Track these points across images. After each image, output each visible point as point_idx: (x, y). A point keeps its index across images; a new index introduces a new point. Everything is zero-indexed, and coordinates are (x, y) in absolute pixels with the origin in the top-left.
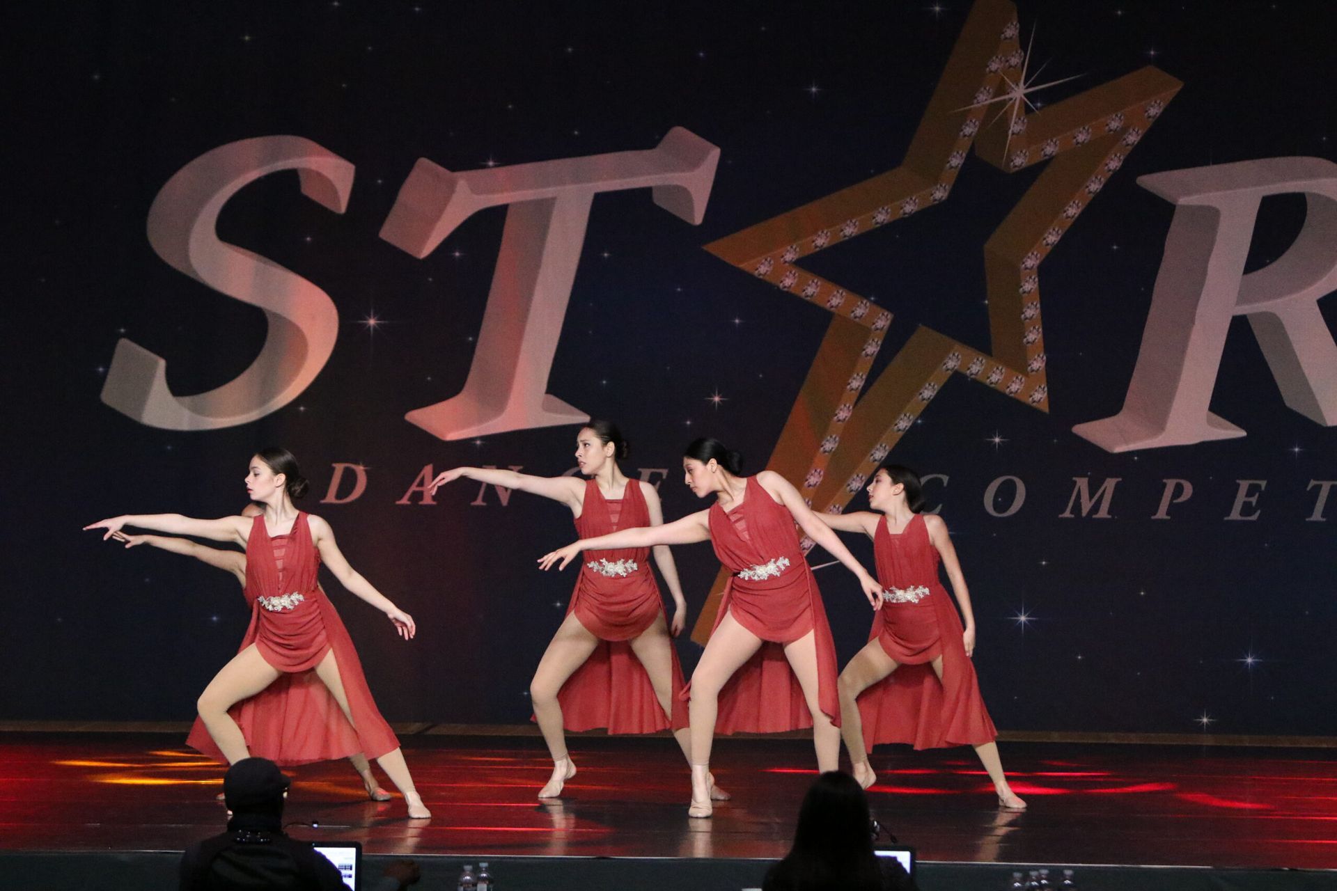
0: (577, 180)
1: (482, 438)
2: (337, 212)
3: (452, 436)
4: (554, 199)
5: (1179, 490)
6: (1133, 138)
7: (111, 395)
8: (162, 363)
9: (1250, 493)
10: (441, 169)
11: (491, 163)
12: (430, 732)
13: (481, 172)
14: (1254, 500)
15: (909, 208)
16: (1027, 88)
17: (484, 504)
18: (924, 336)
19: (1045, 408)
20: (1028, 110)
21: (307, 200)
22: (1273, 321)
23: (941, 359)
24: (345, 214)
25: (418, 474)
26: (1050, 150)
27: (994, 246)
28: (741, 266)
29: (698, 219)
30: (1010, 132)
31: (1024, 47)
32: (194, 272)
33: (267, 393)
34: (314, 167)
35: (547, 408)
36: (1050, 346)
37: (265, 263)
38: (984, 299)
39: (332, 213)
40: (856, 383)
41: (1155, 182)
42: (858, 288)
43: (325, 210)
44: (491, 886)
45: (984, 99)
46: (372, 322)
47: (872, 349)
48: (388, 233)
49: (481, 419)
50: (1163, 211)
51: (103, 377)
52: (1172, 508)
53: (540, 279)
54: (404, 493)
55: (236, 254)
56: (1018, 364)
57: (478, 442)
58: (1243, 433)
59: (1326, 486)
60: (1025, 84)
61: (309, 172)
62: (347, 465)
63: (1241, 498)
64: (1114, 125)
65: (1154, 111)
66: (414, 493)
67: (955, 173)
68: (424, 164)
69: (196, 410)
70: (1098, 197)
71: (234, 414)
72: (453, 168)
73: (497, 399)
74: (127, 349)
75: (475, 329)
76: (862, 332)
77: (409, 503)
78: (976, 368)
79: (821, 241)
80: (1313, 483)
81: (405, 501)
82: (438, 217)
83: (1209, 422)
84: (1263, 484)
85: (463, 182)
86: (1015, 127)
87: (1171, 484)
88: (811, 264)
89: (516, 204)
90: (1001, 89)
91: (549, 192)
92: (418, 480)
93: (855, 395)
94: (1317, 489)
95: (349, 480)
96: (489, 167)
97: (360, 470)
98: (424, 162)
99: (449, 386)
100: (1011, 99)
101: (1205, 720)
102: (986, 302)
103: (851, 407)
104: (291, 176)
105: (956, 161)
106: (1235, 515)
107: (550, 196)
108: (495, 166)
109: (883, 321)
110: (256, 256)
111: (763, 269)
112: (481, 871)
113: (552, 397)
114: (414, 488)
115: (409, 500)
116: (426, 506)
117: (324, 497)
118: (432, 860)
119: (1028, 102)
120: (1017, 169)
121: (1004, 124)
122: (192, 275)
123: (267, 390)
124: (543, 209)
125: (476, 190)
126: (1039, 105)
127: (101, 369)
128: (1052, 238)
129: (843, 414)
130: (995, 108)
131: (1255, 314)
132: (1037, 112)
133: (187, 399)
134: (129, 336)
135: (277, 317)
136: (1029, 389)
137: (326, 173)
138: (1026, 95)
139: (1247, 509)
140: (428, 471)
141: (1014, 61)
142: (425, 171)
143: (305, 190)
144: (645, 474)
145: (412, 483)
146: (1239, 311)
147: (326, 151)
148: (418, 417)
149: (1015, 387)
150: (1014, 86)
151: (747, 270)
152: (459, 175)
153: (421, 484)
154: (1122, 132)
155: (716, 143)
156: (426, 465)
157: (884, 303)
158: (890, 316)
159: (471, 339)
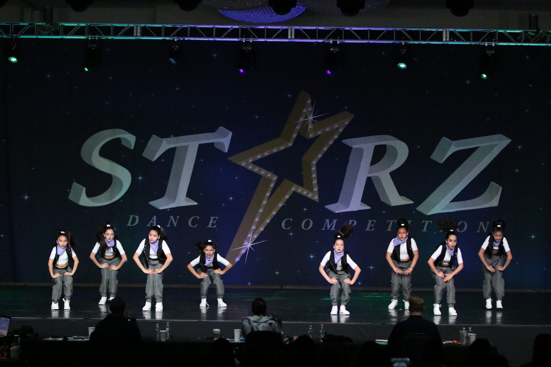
0: (194, 140)
1: (169, 209)
2: (131, 149)
3: (161, 208)
4: (188, 146)
6: (341, 130)
7: (71, 197)
8: (85, 189)
9: (372, 223)
10: (159, 138)
11: (172, 136)
13: (169, 138)
14: (373, 225)
15: (282, 148)
16: (313, 116)
17: (170, 226)
18: (286, 182)
19: (318, 201)
20: (313, 122)
21: (123, 146)
22: (378, 178)
23: (290, 188)
24: (133, 150)
26: (319, 133)
27: (305, 158)
28: (238, 163)
29: (226, 151)
31: (312, 106)
33: (112, 197)
35: (187, 201)
36: (319, 185)
37: (112, 162)
39: (129, 149)
40: (268, 194)
41: (346, 142)
42: (268, 169)
43: (128, 148)
45: (302, 119)
46: (140, 178)
47: (272, 185)
48: (145, 154)
49: (169, 204)
50: (349, 149)
51: (69, 193)
54: (149, 223)
55: (105, 160)
56: (311, 189)
58: (370, 208)
59: (392, 222)
60: (313, 115)
61: (124, 138)
62: (134, 216)
63: (369, 225)
64: (336, 126)
65: (347, 123)
67: (294, 139)
69: (93, 201)
70: (332, 145)
71: (104, 202)
72: (162, 138)
73: (174, 198)
74: (75, 185)
75: (168, 180)
76: (270, 181)
77: (150, 226)
78: (300, 190)
79: (259, 157)
82: (158, 150)
83: (361, 205)
84: (375, 221)
85: (164, 141)
86: (310, 127)
87: (351, 221)
88: (255, 163)
89: (178, 147)
90: (307, 117)
91: (187, 144)
92: (152, 219)
93: (268, 197)
94: (389, 222)
95: (134, 220)
97: (137, 217)
98: (154, 136)
99: (160, 195)
100: (309, 120)
101: (360, 283)
102: (302, 173)
103: (267, 201)
104: (118, 140)
105: (294, 136)
106: (368, 229)
107: (187, 145)
108: (173, 137)
109: (275, 178)
110: (109, 160)
111: (243, 164)
112: (167, 325)
113: (188, 199)
114: (151, 222)
115: (150, 225)
117: (127, 224)
118: (153, 321)
120: (310, 138)
121: (307, 125)
122: (93, 166)
124: (186, 148)
125: (167, 143)
126: (316, 121)
127: (68, 190)
128: (320, 156)
129: (264, 202)
130: (304, 122)
131: (373, 177)
132: (316, 123)
133: (91, 198)
134: (75, 181)
135: (115, 176)
136: (313, 196)
137: (128, 138)
138: (313, 118)
139: (371, 228)
140: (155, 218)
141: (310, 109)
142: (154, 138)
143: (123, 143)
144: (212, 218)
145: (150, 220)
146: (369, 175)
147: (127, 133)
148: (154, 203)
149: (310, 195)
150: (310, 116)
151: (239, 164)
152: (163, 139)
153: (153, 221)
154: (338, 129)
155: (231, 131)
156: (154, 215)
157: (275, 173)
158: (277, 177)
159: (166, 182)
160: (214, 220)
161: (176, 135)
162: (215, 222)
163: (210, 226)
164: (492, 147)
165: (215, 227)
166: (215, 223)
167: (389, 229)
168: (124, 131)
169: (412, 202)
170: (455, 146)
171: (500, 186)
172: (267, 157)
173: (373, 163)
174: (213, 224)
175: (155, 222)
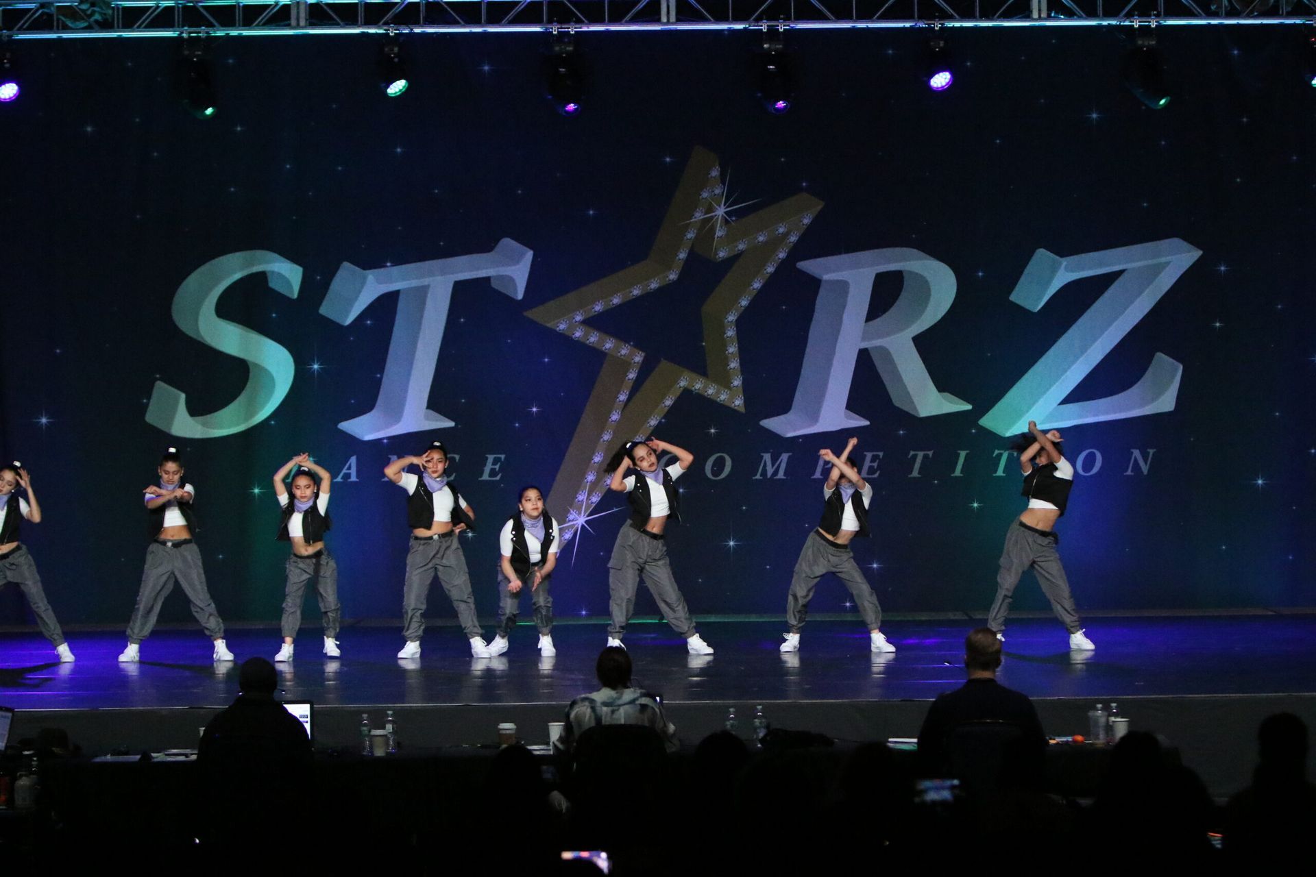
0: (443, 273)
1: (389, 438)
2: (290, 296)
3: (368, 437)
4: (428, 286)
6: (793, 239)
7: (150, 418)
8: (183, 396)
9: (873, 461)
10: (357, 269)
11: (389, 264)
13: (382, 269)
14: (875, 464)
15: (654, 285)
16: (727, 208)
18: (664, 365)
19: (742, 410)
20: (727, 222)
21: (272, 290)
22: (885, 353)
23: (676, 382)
24: (297, 299)
25: (347, 462)
26: (741, 247)
27: (708, 307)
28: (548, 325)
29: (520, 296)
30: (716, 236)
31: (724, 184)
32: (202, 338)
33: (251, 413)
34: (276, 270)
35: (427, 418)
36: (745, 370)
37: (247, 332)
38: (703, 342)
39: (288, 298)
40: (623, 397)
41: (810, 266)
42: (621, 335)
43: (284, 296)
44: (395, 726)
45: (699, 216)
46: (316, 367)
47: (632, 375)
48: (324, 310)
49: (387, 427)
50: (814, 283)
51: (147, 405)
53: (421, 335)
54: (339, 475)
55: (228, 326)
56: (725, 382)
57: (385, 441)
58: (867, 423)
59: (920, 455)
60: (724, 205)
61: (273, 272)
63: (867, 464)
64: (781, 230)
65: (806, 221)
66: (345, 474)
67: (682, 264)
68: (346, 266)
69: (205, 425)
70: (773, 276)
71: (229, 427)
72: (364, 268)
73: (396, 413)
74: (161, 388)
75: (381, 369)
76: (625, 365)
77: (341, 480)
78: (698, 386)
79: (598, 308)
80: (912, 453)
82: (356, 298)
83: (848, 417)
84: (881, 454)
85: (371, 276)
86: (719, 233)
88: (591, 322)
89: (404, 289)
90: (710, 209)
91: (425, 281)
92: (348, 464)
93: (622, 404)
94: (915, 457)
96: (387, 266)
98: (346, 264)
99: (365, 405)
100: (716, 215)
101: (848, 604)
102: (704, 344)
103: (620, 413)
104: (262, 276)
105: (682, 255)
107: (426, 283)
108: (392, 266)
109: (639, 358)
110: (241, 326)
111: (562, 327)
112: (388, 716)
113: (430, 412)
114: (344, 471)
116: (351, 482)
119: (727, 217)
120: (721, 259)
121: (713, 230)
122: (199, 339)
123: (251, 411)
124: (422, 293)
125: (379, 282)
126: (734, 219)
127: (145, 401)
128: (744, 302)
129: (615, 417)
130: (706, 221)
131: (873, 348)
132: (733, 224)
133: (200, 418)
134: (160, 379)
135: (256, 365)
136: (732, 398)
137: (283, 272)
138: (725, 213)
139: (871, 470)
140: (353, 460)
141: (717, 191)
142: (347, 270)
143: (272, 284)
144: (491, 458)
145: (342, 469)
146: (864, 345)
147: (282, 259)
148: (346, 426)
149: (723, 397)
150: (717, 207)
151: (553, 327)
152: (367, 272)
153: (349, 468)
154: (786, 235)
155: (531, 248)
156: (353, 456)
157: (639, 346)
158: (643, 354)
159: (379, 376)
160: (495, 463)
161: (400, 260)
162: (497, 467)
163: (486, 477)
164: (1156, 270)
165: (498, 478)
166: (497, 470)
167: (915, 474)
168: (276, 256)
169: (969, 407)
170: (1066, 269)
171: (1176, 363)
172: (619, 307)
173: (872, 314)
174: (493, 473)
175: (353, 471)
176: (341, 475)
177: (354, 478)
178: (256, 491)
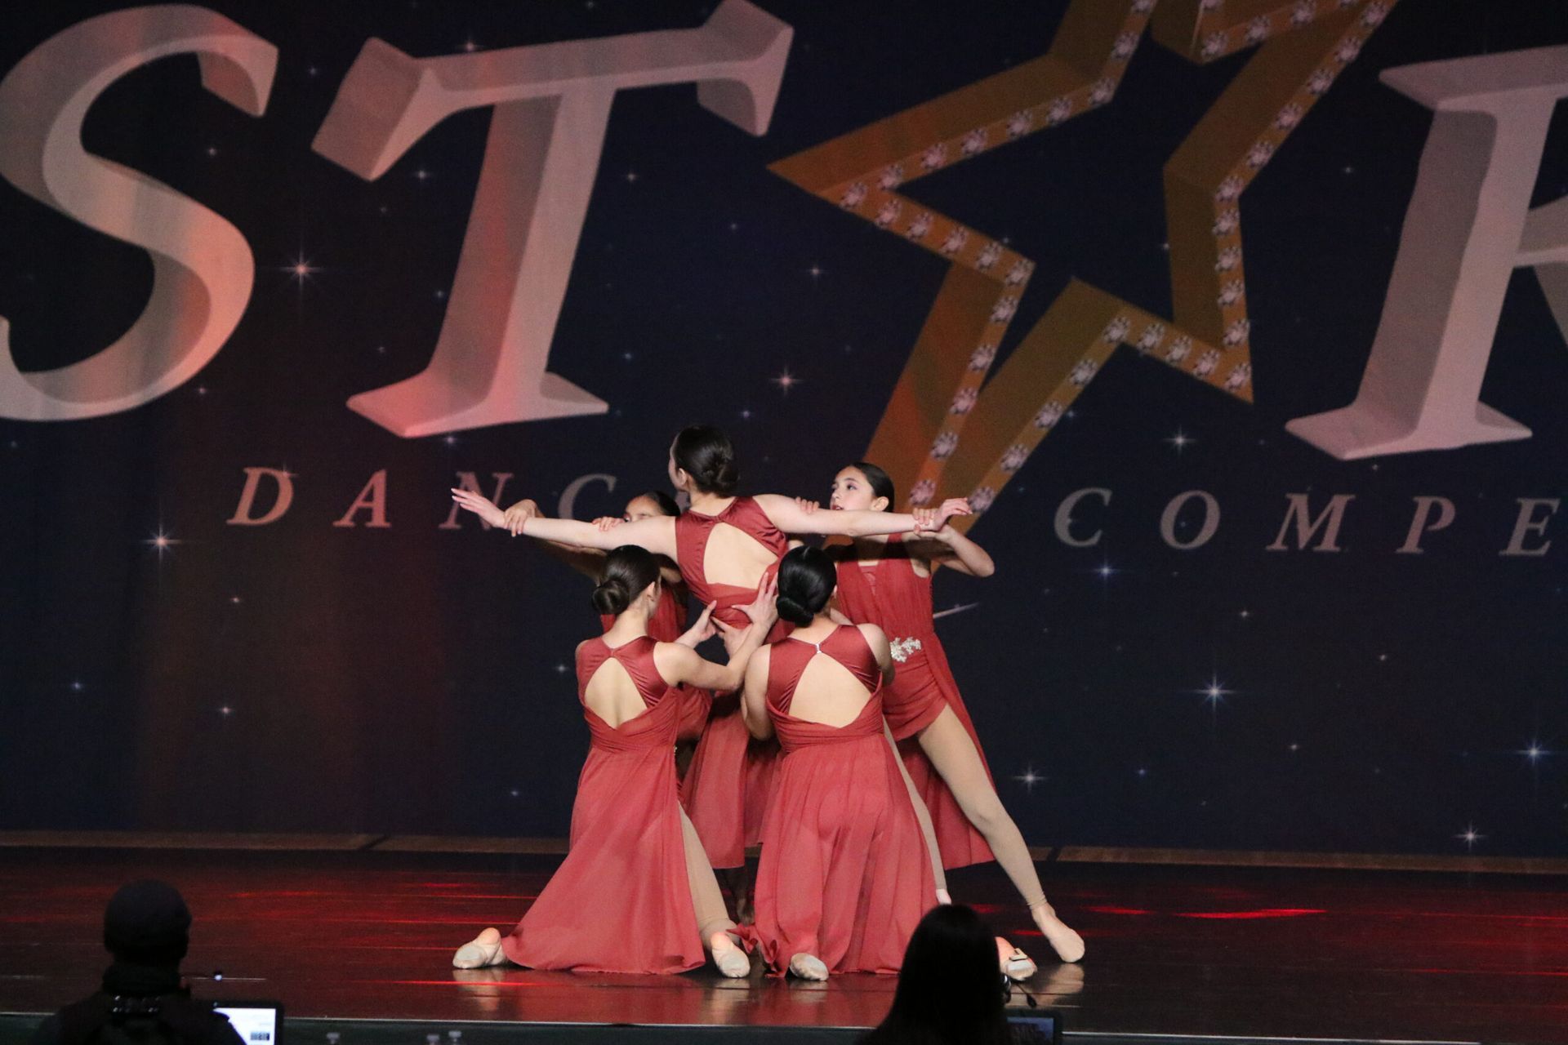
0: (591, 70)
1: (457, 434)
2: (253, 113)
3: (413, 431)
4: (557, 99)
5: (1435, 513)
6: (1375, 17)
8: (5, 326)
9: (1536, 517)
10: (400, 56)
11: (470, 47)
12: (381, 847)
13: (456, 58)
14: (1541, 527)
15: (1059, 113)
17: (458, 527)
18: (1078, 293)
19: (1248, 396)
21: (211, 97)
23: (1102, 325)
24: (264, 117)
25: (364, 485)
26: (1258, 32)
27: (1177, 167)
28: (825, 194)
29: (761, 127)
30: (1202, 6)
32: (51, 197)
33: (151, 373)
34: (221, 50)
35: (547, 392)
36: (1255, 307)
37: (149, 186)
38: (1164, 242)
39: (245, 115)
40: (982, 359)
41: (1407, 79)
42: (987, 226)
43: (237, 111)
46: (301, 269)
47: (1005, 311)
48: (326, 144)
49: (456, 406)
50: (1418, 118)
52: (1425, 538)
53: (539, 210)
54: (346, 510)
55: (107, 170)
56: (1211, 335)
57: (451, 440)
58: (1524, 433)
61: (212, 56)
62: (265, 470)
63: (1523, 523)
66: (360, 510)
67: (1123, 66)
68: (376, 47)
69: (53, 392)
70: (1325, 98)
71: (107, 397)
72: (415, 54)
73: (476, 379)
75: (447, 284)
76: (991, 287)
77: (351, 524)
78: (1151, 339)
79: (935, 159)
81: (346, 521)
82: (395, 122)
83: (1481, 419)
84: (1555, 504)
85: (429, 71)
87: (1424, 504)
88: (917, 191)
89: (504, 104)
91: (551, 88)
92: (365, 493)
93: (980, 377)
95: (267, 493)
96: (465, 51)
97: (283, 477)
98: (375, 44)
99: (409, 359)
101: (1470, 836)
102: (1166, 246)
103: (975, 394)
104: (188, 63)
105: (1125, 48)
106: (1515, 548)
107: (554, 93)
108: (478, 50)
109: (1021, 273)
110: (137, 174)
111: (853, 198)
112: (452, 1043)
113: (554, 377)
114: (359, 503)
115: (352, 520)
116: (376, 528)
117: (232, 515)
120: (1209, 60)
122: (48, 202)
123: (153, 364)
124: (543, 112)
125: (447, 84)
128: (1260, 157)
129: (964, 403)
131: (1546, 266)
133: (40, 377)
135: (167, 260)
136: (1226, 369)
137: (235, 56)
139: (1531, 540)
140: (379, 480)
142: (376, 55)
143: (208, 83)
145: (356, 496)
146: (1524, 260)
147: (236, 27)
148: (368, 404)
149: (1206, 366)
151: (833, 199)
152: (425, 62)
153: (370, 497)
154: (1359, 8)
155: (787, 21)
156: (378, 470)
157: (1021, 247)
158: (1031, 266)
159: (440, 294)
161: (494, 39)
168: (221, 20)
172: (978, 159)
173: (1546, 191)
175: (378, 505)
176: (352, 511)
177: (379, 520)
178: (161, 541)
